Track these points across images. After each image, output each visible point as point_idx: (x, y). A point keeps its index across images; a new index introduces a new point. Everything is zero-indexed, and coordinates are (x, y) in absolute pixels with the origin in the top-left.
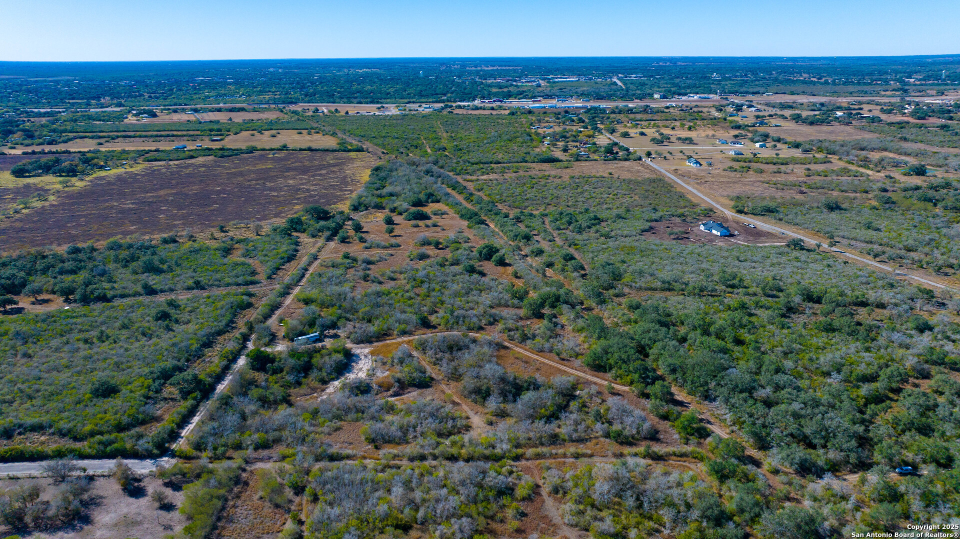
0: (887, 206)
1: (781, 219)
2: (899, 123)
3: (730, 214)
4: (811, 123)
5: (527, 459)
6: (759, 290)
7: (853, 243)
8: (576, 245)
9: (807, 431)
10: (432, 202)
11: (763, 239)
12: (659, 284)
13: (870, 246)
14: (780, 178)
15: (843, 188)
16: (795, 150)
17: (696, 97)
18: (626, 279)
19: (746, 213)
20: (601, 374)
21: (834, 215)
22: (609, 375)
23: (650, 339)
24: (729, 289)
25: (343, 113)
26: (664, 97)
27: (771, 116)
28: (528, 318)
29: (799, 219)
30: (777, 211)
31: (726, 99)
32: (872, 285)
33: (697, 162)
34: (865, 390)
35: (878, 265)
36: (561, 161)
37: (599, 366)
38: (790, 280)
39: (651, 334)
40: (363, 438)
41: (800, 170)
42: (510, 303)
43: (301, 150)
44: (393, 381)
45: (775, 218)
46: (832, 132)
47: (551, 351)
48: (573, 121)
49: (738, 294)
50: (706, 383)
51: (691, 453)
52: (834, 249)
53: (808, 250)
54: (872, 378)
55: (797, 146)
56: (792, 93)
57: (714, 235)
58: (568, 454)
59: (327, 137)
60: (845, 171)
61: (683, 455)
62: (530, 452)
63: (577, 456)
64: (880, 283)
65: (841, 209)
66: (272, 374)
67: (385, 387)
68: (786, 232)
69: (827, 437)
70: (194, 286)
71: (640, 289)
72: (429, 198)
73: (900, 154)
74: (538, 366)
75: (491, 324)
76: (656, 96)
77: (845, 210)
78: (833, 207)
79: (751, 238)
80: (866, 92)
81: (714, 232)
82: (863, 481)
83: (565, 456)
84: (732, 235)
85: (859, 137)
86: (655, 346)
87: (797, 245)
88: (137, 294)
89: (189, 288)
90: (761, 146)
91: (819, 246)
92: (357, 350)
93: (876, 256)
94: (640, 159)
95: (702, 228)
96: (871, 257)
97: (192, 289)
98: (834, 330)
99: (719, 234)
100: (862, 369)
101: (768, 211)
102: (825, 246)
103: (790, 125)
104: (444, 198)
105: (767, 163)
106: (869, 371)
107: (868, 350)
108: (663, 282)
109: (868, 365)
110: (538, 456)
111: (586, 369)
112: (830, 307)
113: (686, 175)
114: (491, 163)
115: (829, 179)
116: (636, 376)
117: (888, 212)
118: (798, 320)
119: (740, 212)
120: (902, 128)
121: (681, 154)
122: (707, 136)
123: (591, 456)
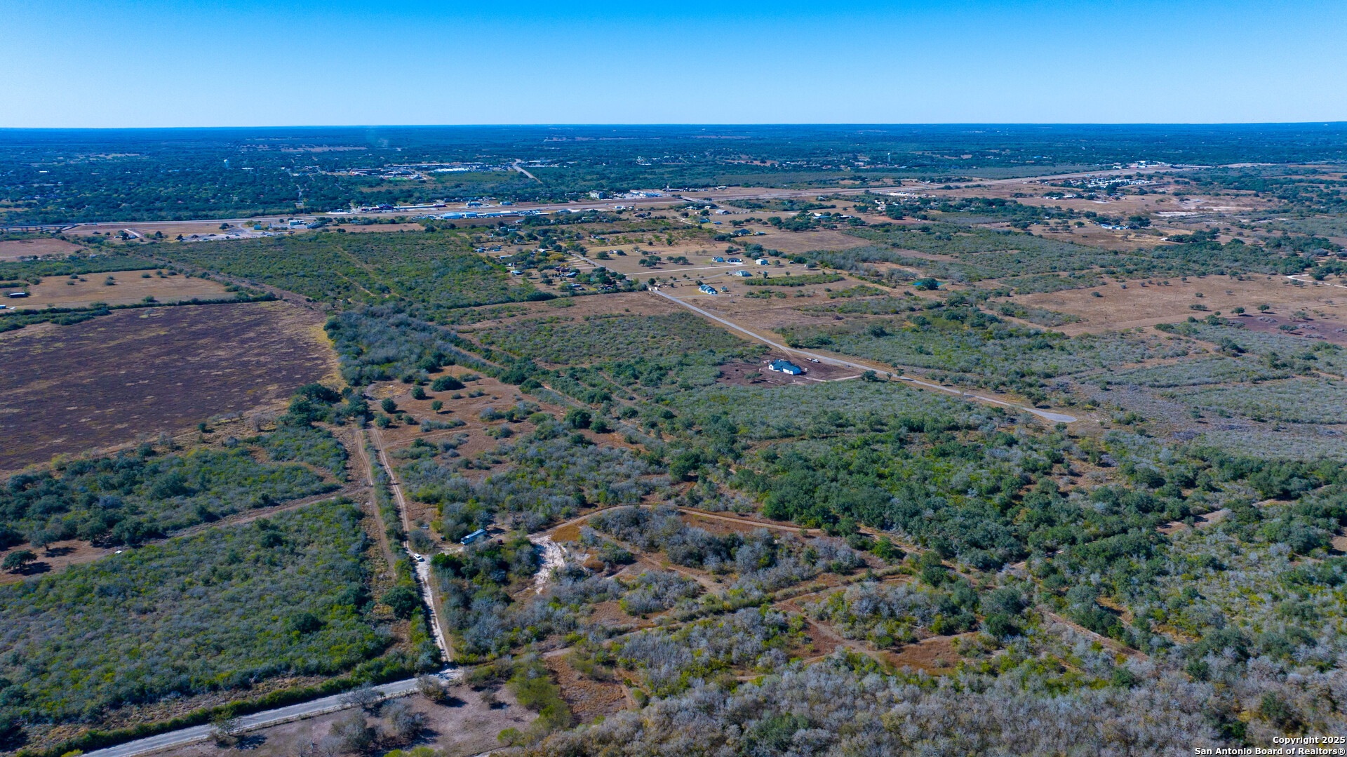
0: (926, 327)
1: (838, 351)
2: (883, 225)
3: (786, 349)
4: (796, 230)
5: (780, 601)
6: (867, 427)
7: (915, 369)
8: (663, 400)
9: (977, 537)
10: (446, 364)
11: (834, 373)
12: (776, 431)
13: (931, 371)
14: (806, 302)
15: (875, 310)
16: (799, 266)
17: (643, 194)
18: (743, 431)
19: (801, 347)
20: (784, 522)
21: (882, 341)
22: (793, 522)
23: (810, 484)
24: (840, 429)
25: (172, 240)
26: (604, 196)
27: (748, 221)
28: (678, 483)
29: (854, 349)
30: (831, 342)
31: (679, 197)
32: (953, 409)
33: (712, 289)
34: (997, 499)
35: (945, 389)
36: (556, 297)
37: (780, 516)
38: (885, 413)
39: (810, 480)
40: (624, 613)
41: (820, 290)
42: (649, 470)
43: (181, 304)
44: (601, 562)
45: (832, 350)
46: (822, 240)
47: (726, 509)
48: (521, 238)
49: (849, 432)
50: (880, 514)
51: (900, 570)
52: (902, 377)
53: (883, 382)
54: (995, 490)
55: (800, 261)
56: (747, 186)
57: (786, 374)
58: (809, 589)
59: (193, 279)
60: (863, 290)
61: (895, 573)
62: (779, 594)
63: (817, 590)
64: (959, 407)
65: (887, 335)
66: (471, 577)
67: (596, 569)
68: (851, 364)
69: (992, 539)
70: (261, 501)
71: (760, 439)
72: (440, 360)
73: (902, 264)
74: (725, 524)
75: (648, 493)
76: (593, 195)
77: (891, 335)
78: (879, 333)
79: (823, 374)
80: (825, 182)
81: (786, 371)
82: (1029, 566)
83: (807, 592)
84: (803, 373)
85: (852, 246)
86: (817, 490)
87: (871, 377)
88: (192, 523)
89: (257, 506)
90: (763, 263)
91: (890, 376)
92: (537, 539)
93: (942, 380)
94: (645, 289)
95: (771, 367)
96: (937, 382)
97: (261, 506)
98: (948, 454)
99: (792, 373)
100: (985, 484)
101: (823, 343)
102: (895, 376)
103: (773, 233)
104: (458, 358)
105: (783, 285)
106: (991, 484)
107: (981, 467)
108: (780, 430)
109: (988, 479)
110: (787, 596)
111: (769, 520)
112: (932, 435)
113: (708, 306)
114: (470, 305)
115: (854, 299)
116: (820, 518)
117: (929, 334)
118: (913, 449)
119: (795, 346)
120: (887, 231)
121: (685, 279)
122: (697, 252)
123: (827, 587)
